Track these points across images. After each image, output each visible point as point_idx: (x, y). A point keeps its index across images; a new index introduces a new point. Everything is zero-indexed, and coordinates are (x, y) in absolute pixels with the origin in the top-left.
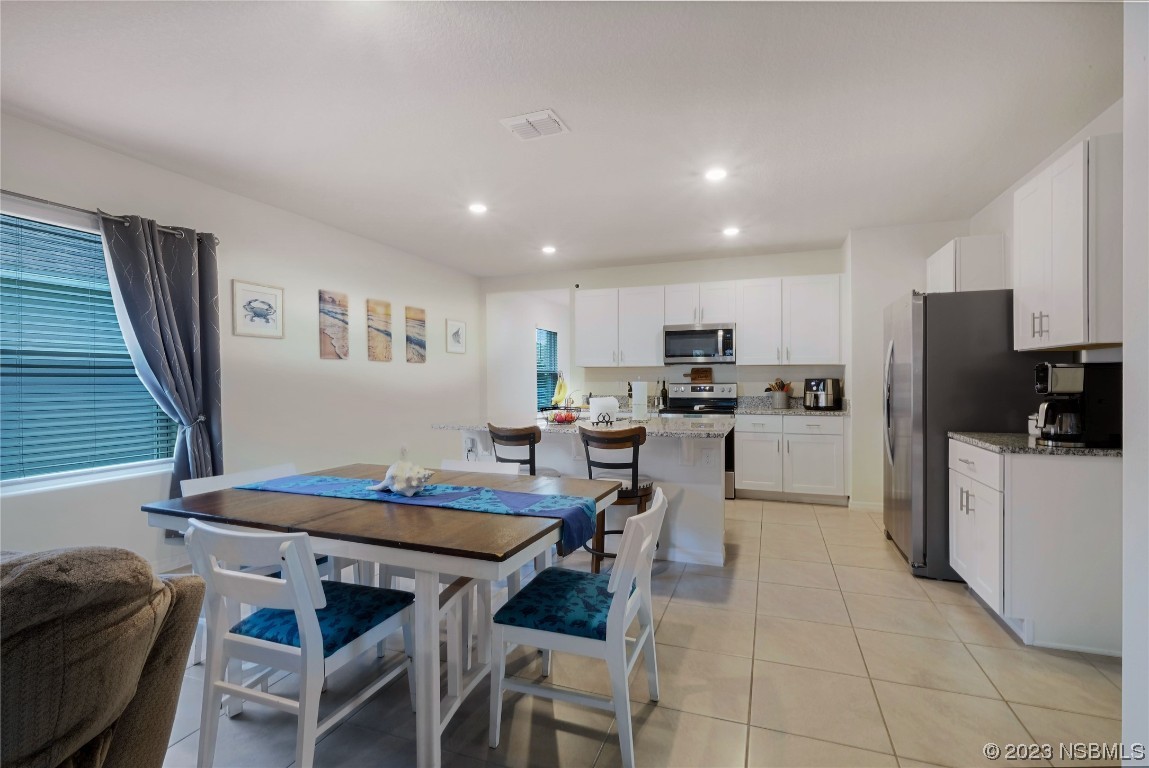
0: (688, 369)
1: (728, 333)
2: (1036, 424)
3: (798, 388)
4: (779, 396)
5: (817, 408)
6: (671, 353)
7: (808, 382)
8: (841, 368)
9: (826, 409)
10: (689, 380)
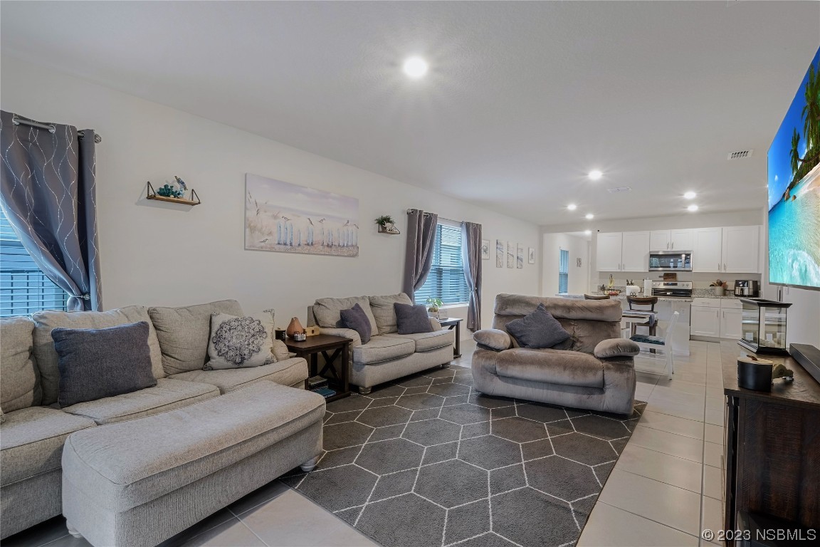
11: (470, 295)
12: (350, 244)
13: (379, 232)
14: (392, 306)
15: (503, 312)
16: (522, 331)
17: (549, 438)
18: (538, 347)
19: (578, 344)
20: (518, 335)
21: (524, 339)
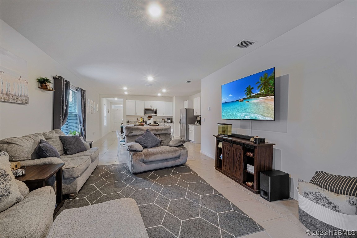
0: (148, 116)
1: (156, 110)
2: (196, 123)
3: (166, 120)
4: (163, 121)
5: (169, 123)
6: (146, 113)
7: (168, 119)
8: (172, 116)
9: (171, 123)
10: (148, 118)
11: (80, 128)
12: (23, 94)
13: (39, 88)
14: (58, 138)
15: (131, 135)
16: (144, 142)
17: (179, 179)
18: (152, 147)
19: (162, 143)
20: (142, 143)
21: (146, 145)
